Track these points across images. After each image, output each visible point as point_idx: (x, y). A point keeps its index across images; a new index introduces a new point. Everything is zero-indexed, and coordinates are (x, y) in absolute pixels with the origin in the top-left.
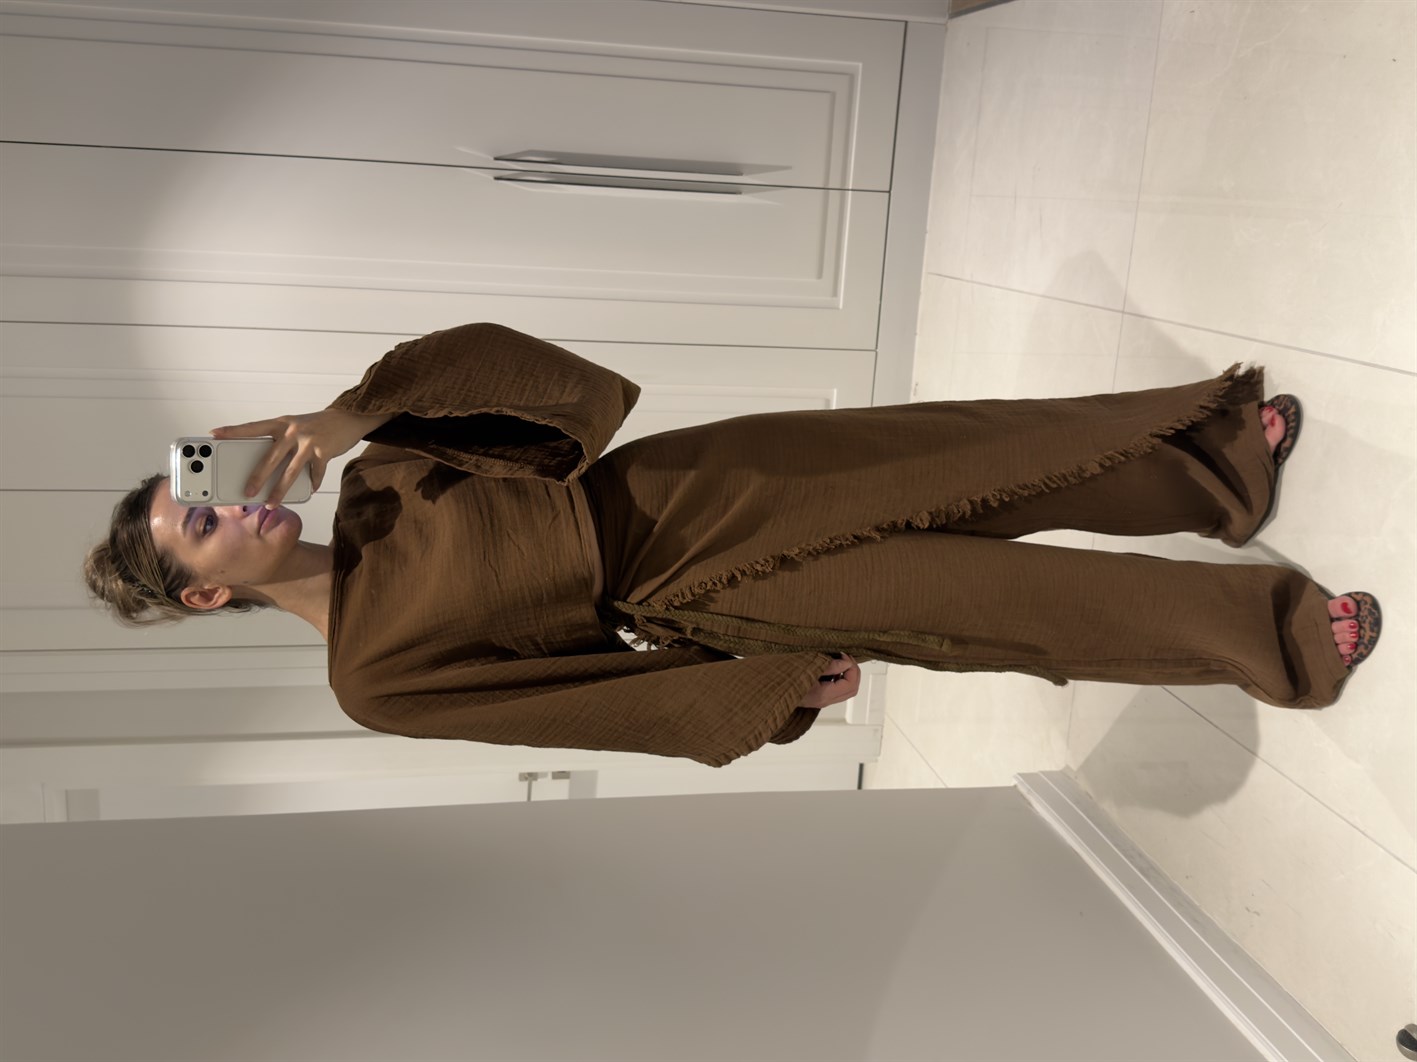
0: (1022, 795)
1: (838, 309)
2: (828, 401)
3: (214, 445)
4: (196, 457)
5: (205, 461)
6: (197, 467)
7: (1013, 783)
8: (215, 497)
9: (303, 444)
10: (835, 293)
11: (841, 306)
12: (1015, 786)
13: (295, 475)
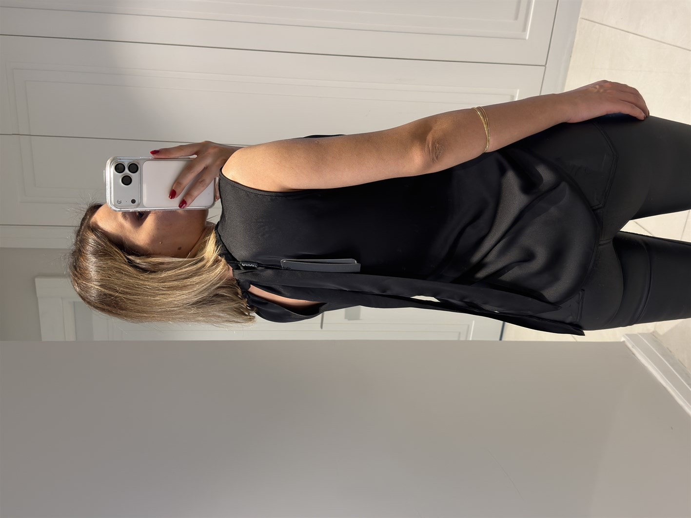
0: (628, 348)
1: (525, 39)
2: (513, 97)
3: (141, 164)
4: (126, 173)
5: (133, 175)
6: (127, 181)
7: (623, 339)
10: (524, 29)
11: (527, 38)
12: (624, 342)
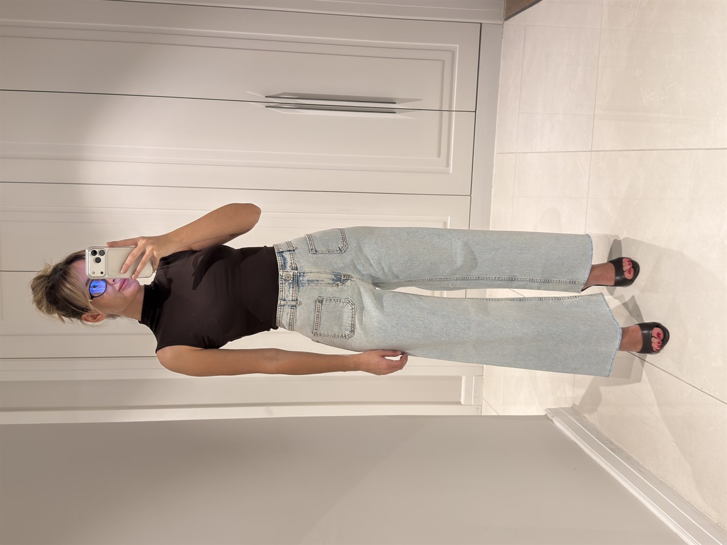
1: (450, 173)
3: (106, 250)
4: (97, 256)
5: (101, 257)
6: (98, 260)
7: (545, 413)
8: (107, 274)
9: (149, 249)
10: (448, 165)
13: (144, 264)
